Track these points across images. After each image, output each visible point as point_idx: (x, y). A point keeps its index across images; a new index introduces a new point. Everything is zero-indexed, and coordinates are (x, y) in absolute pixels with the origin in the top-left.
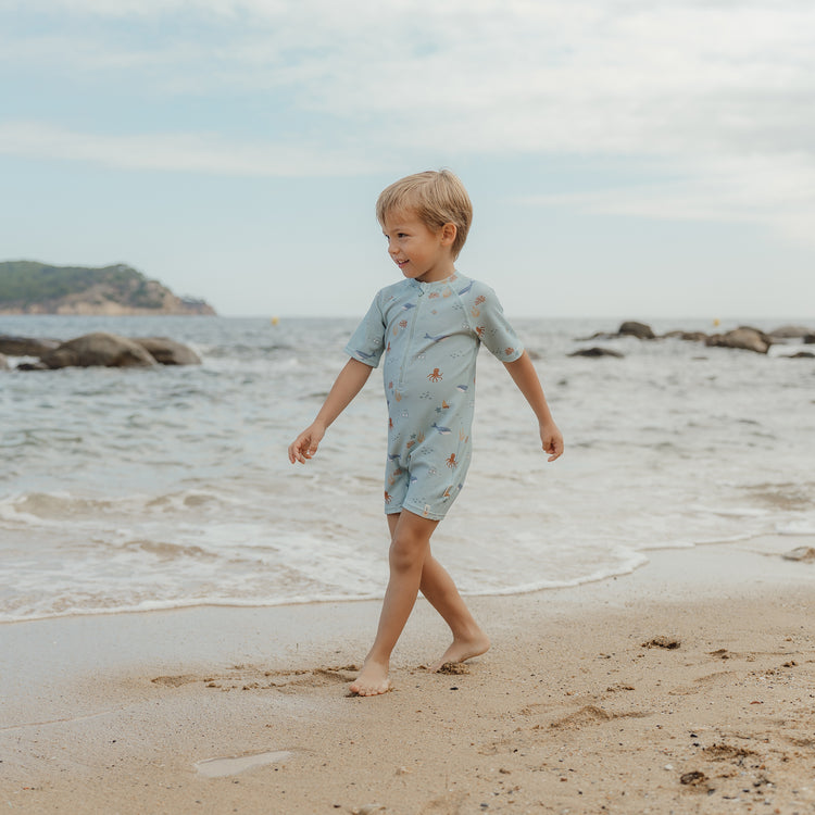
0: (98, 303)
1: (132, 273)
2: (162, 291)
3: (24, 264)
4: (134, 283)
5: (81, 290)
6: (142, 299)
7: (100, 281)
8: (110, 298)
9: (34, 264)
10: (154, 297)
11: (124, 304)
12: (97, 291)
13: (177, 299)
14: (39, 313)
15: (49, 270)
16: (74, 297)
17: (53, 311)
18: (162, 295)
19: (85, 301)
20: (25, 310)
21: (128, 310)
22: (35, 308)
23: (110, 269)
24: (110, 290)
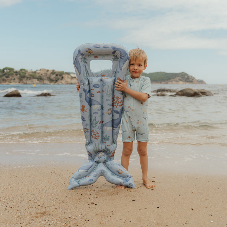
0: (178, 81)
1: (186, 74)
2: (193, 78)
3: (161, 73)
4: (186, 77)
5: (174, 78)
6: (188, 80)
7: (178, 76)
8: (180, 80)
9: (163, 72)
10: (191, 80)
11: (184, 82)
12: (177, 78)
13: (196, 80)
14: (164, 84)
15: (166, 74)
16: (172, 80)
17: (167, 83)
18: (193, 79)
19: (175, 81)
20: (161, 83)
21: (184, 83)
22: (163, 83)
23: (180, 73)
24: (180, 78)
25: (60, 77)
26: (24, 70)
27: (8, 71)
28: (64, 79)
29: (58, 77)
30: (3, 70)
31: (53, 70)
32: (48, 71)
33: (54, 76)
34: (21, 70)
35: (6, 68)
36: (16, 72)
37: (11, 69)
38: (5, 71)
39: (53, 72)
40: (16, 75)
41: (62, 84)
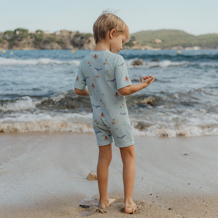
25: (87, 41)
26: (41, 31)
27: (21, 33)
28: (91, 43)
29: (84, 40)
30: (15, 31)
31: (78, 32)
32: (70, 33)
33: (79, 39)
34: (37, 31)
35: (18, 30)
36: (31, 34)
37: (24, 31)
38: (18, 33)
39: (78, 35)
40: (31, 38)
41: (89, 49)
